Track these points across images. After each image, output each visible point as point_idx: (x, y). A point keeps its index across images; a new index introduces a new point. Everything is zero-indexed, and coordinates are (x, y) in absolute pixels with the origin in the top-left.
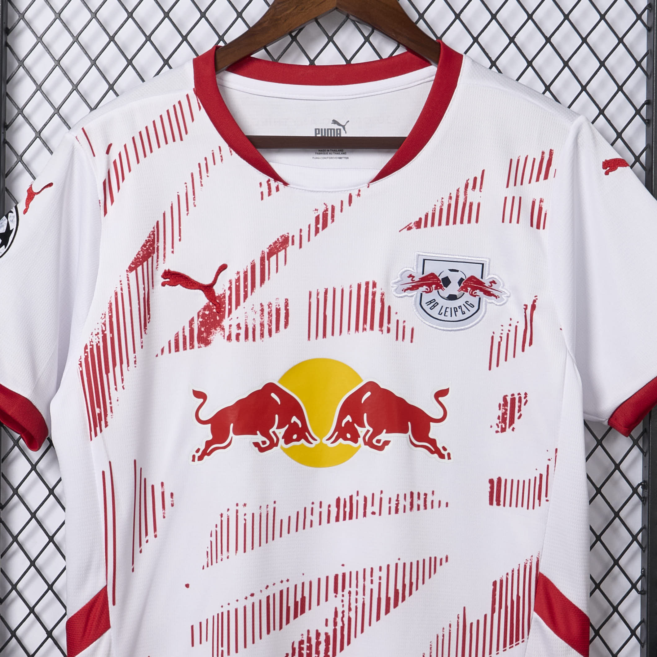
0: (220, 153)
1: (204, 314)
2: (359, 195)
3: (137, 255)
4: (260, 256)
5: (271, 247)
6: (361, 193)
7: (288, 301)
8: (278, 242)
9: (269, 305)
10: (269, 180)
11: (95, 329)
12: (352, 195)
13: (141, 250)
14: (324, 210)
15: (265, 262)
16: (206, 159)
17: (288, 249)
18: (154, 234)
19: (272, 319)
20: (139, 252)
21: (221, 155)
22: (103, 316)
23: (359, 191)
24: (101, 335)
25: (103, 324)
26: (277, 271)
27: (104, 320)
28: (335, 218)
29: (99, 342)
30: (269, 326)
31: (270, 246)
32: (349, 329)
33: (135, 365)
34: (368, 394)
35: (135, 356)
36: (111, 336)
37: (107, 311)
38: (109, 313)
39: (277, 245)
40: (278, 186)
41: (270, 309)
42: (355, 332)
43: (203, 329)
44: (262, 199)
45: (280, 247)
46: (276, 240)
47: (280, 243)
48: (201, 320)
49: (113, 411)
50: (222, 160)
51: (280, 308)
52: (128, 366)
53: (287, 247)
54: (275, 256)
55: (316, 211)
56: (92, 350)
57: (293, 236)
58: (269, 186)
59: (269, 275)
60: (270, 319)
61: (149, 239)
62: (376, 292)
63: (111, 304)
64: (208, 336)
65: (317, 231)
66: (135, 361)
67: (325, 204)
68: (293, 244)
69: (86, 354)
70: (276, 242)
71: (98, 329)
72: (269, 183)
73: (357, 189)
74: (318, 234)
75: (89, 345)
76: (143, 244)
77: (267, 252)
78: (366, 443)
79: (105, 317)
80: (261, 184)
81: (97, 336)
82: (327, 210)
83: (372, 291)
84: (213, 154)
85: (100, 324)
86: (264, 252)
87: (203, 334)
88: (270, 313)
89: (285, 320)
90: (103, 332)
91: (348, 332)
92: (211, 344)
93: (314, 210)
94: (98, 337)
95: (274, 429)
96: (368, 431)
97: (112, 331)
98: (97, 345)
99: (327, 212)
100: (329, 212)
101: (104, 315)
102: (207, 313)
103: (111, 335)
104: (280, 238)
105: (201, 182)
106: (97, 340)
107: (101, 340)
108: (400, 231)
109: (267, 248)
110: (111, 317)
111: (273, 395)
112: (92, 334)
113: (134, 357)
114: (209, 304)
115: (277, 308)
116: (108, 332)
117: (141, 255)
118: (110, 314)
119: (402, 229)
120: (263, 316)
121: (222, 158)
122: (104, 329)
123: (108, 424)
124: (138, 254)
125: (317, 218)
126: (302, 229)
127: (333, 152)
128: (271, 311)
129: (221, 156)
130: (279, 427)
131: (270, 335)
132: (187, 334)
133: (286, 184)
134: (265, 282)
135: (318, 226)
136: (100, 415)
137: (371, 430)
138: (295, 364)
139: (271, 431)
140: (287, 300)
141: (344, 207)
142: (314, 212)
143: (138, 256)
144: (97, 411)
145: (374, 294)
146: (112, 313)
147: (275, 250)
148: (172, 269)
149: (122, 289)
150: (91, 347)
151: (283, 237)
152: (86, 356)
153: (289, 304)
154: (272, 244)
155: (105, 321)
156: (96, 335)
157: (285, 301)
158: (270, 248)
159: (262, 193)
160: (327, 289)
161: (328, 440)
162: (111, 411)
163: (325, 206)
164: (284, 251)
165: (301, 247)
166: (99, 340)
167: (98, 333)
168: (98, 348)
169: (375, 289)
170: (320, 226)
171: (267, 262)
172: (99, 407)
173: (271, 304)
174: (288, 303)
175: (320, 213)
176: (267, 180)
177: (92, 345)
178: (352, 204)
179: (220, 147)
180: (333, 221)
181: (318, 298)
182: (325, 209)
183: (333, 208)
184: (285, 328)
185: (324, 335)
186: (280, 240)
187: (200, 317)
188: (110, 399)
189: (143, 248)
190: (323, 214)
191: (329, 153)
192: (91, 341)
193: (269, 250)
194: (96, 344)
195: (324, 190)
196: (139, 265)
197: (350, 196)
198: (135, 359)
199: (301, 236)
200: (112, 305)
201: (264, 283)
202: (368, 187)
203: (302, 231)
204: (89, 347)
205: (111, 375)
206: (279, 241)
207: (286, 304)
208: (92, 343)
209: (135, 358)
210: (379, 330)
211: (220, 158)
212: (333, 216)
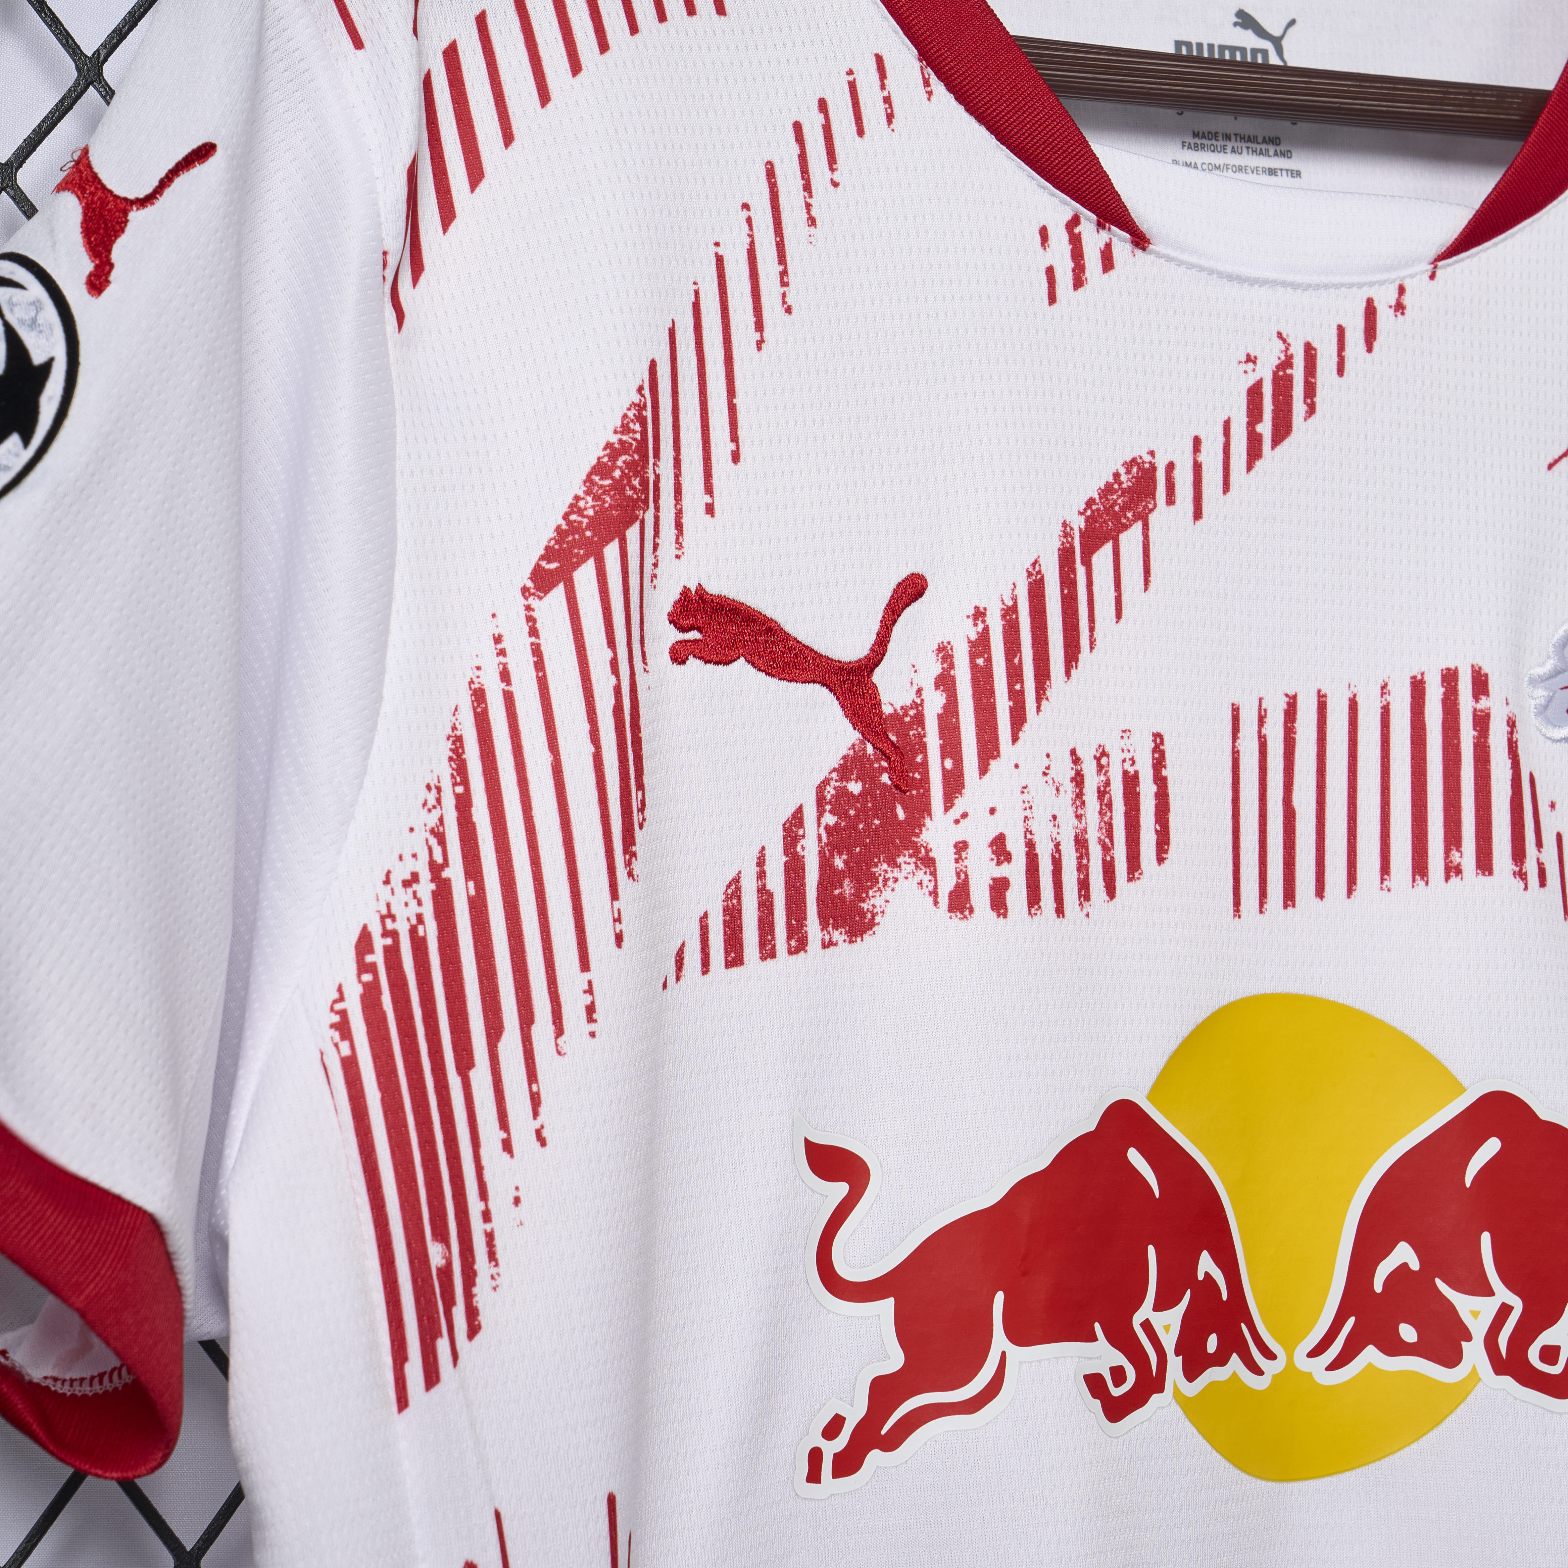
0: (883, 87)
1: (842, 793)
2: (1399, 307)
3: (566, 517)
4: (1057, 544)
5: (1094, 507)
6: (1407, 300)
7: (1162, 743)
8: (1116, 486)
9: (1098, 759)
10: (1075, 221)
11: (401, 858)
12: (1376, 304)
13: (587, 493)
14: (1277, 362)
15: (1074, 571)
16: (823, 105)
17: (1153, 518)
18: (642, 420)
19: (1111, 818)
20: (577, 498)
21: (886, 94)
22: (432, 798)
23: (1402, 290)
24: (426, 888)
25: (432, 831)
26: (1119, 615)
27: (436, 813)
28: (1318, 400)
29: (420, 918)
30: (1106, 849)
31: (1090, 502)
32: (1385, 869)
33: (592, 1027)
34: (1491, 1147)
35: (590, 983)
36: (472, 892)
37: (445, 771)
38: (455, 784)
39: (1115, 502)
40: (1108, 246)
41: (1103, 778)
42: (1414, 880)
43: (839, 863)
44: (1052, 298)
45: (1124, 509)
46: (1111, 479)
47: (1124, 491)
48: (830, 819)
49: (499, 1255)
50: (890, 118)
51: (1136, 772)
52: (559, 1031)
53: (1151, 511)
54: (1108, 547)
55: (1251, 365)
56: (392, 954)
57: (1170, 467)
58: (1076, 241)
59: (1092, 629)
60: (1106, 819)
61: (624, 438)
62: (1488, 716)
63: (458, 742)
64: (861, 893)
65: (1254, 450)
66: (590, 1010)
67: (1280, 335)
68: (1171, 500)
69: (367, 977)
70: (1107, 490)
71: (414, 856)
72: (1076, 231)
73: (1394, 281)
74: (1259, 464)
75: (376, 930)
76: (594, 462)
77: (1080, 530)
78: (1500, 1366)
79: (439, 800)
80: (1044, 234)
81: (410, 891)
82: (1287, 363)
83: (1475, 710)
84: (852, 86)
85: (422, 835)
86: (1072, 529)
87: (841, 886)
88: (1105, 792)
89: (1158, 828)
90: (436, 869)
91: (1382, 880)
92: (876, 928)
93: (1244, 359)
94: (415, 893)
95: (1147, 1309)
96: (1505, 1310)
97: (473, 870)
98: (413, 931)
99: (1289, 371)
100: (1298, 372)
101: (434, 791)
102: (855, 788)
103: (471, 884)
104: (1122, 471)
105: (808, 206)
106: (414, 908)
107: (428, 910)
108: (1550, 466)
109: (1081, 513)
110: (464, 804)
111: (1134, 1157)
112: (387, 882)
113: (586, 987)
114: (864, 750)
115: (1125, 773)
116: (455, 872)
117: (591, 512)
118: (460, 789)
119: (1556, 457)
120: (1083, 803)
121: (891, 107)
122: (438, 858)
123: (483, 1318)
124: (574, 507)
125: (1255, 393)
126: (1203, 437)
127: (1244, 145)
128: (1108, 783)
129: (887, 100)
130: (1161, 1305)
131: (1111, 889)
132: (776, 883)
133: (1140, 240)
134: (1081, 657)
135: (1259, 428)
136: (446, 1272)
137: (1517, 1304)
138: (1201, 1015)
139: (1137, 1319)
140: (1158, 740)
141: (1347, 353)
142: (1244, 367)
143: (573, 517)
144: (436, 1254)
145: (1482, 721)
146: (465, 782)
147: (1105, 522)
148: (714, 588)
149: (505, 676)
150: (389, 941)
151: (1135, 470)
152: (366, 985)
153: (1167, 755)
154: (1096, 497)
155: (441, 820)
156: (406, 884)
157: (1153, 745)
158: (1089, 513)
159: (1050, 272)
160: (1294, 697)
161: (1315, 1352)
162: (492, 1256)
163: (1283, 347)
164: (1139, 525)
165: (1198, 514)
166: (419, 910)
167: (415, 878)
168: (419, 945)
169: (1483, 703)
170: (1265, 428)
171: (1081, 570)
172: (441, 1235)
173: (1104, 754)
174: (1162, 753)
175: (1265, 371)
176: (1068, 216)
177: (394, 934)
178: (1376, 345)
179: (879, 59)
180: (1311, 410)
181: (1265, 737)
182: (1283, 358)
183: (1310, 352)
184: (1160, 860)
185: (1289, 897)
186: (1124, 478)
187: (828, 807)
188: (483, 1195)
189: (596, 478)
190: (1276, 377)
191: (1229, 149)
192: (384, 911)
193: (1087, 520)
194: (408, 927)
195: (1274, 275)
196: (582, 560)
197: (1370, 311)
198: (588, 999)
199: (1197, 468)
200: (462, 746)
201: (1076, 660)
202: (1432, 277)
203: (1204, 447)
204: (379, 943)
205: (481, 1075)
206: (1120, 483)
207: (1156, 755)
208: (389, 925)
209: (590, 991)
210: (1514, 873)
211: (881, 107)
212: (1310, 391)
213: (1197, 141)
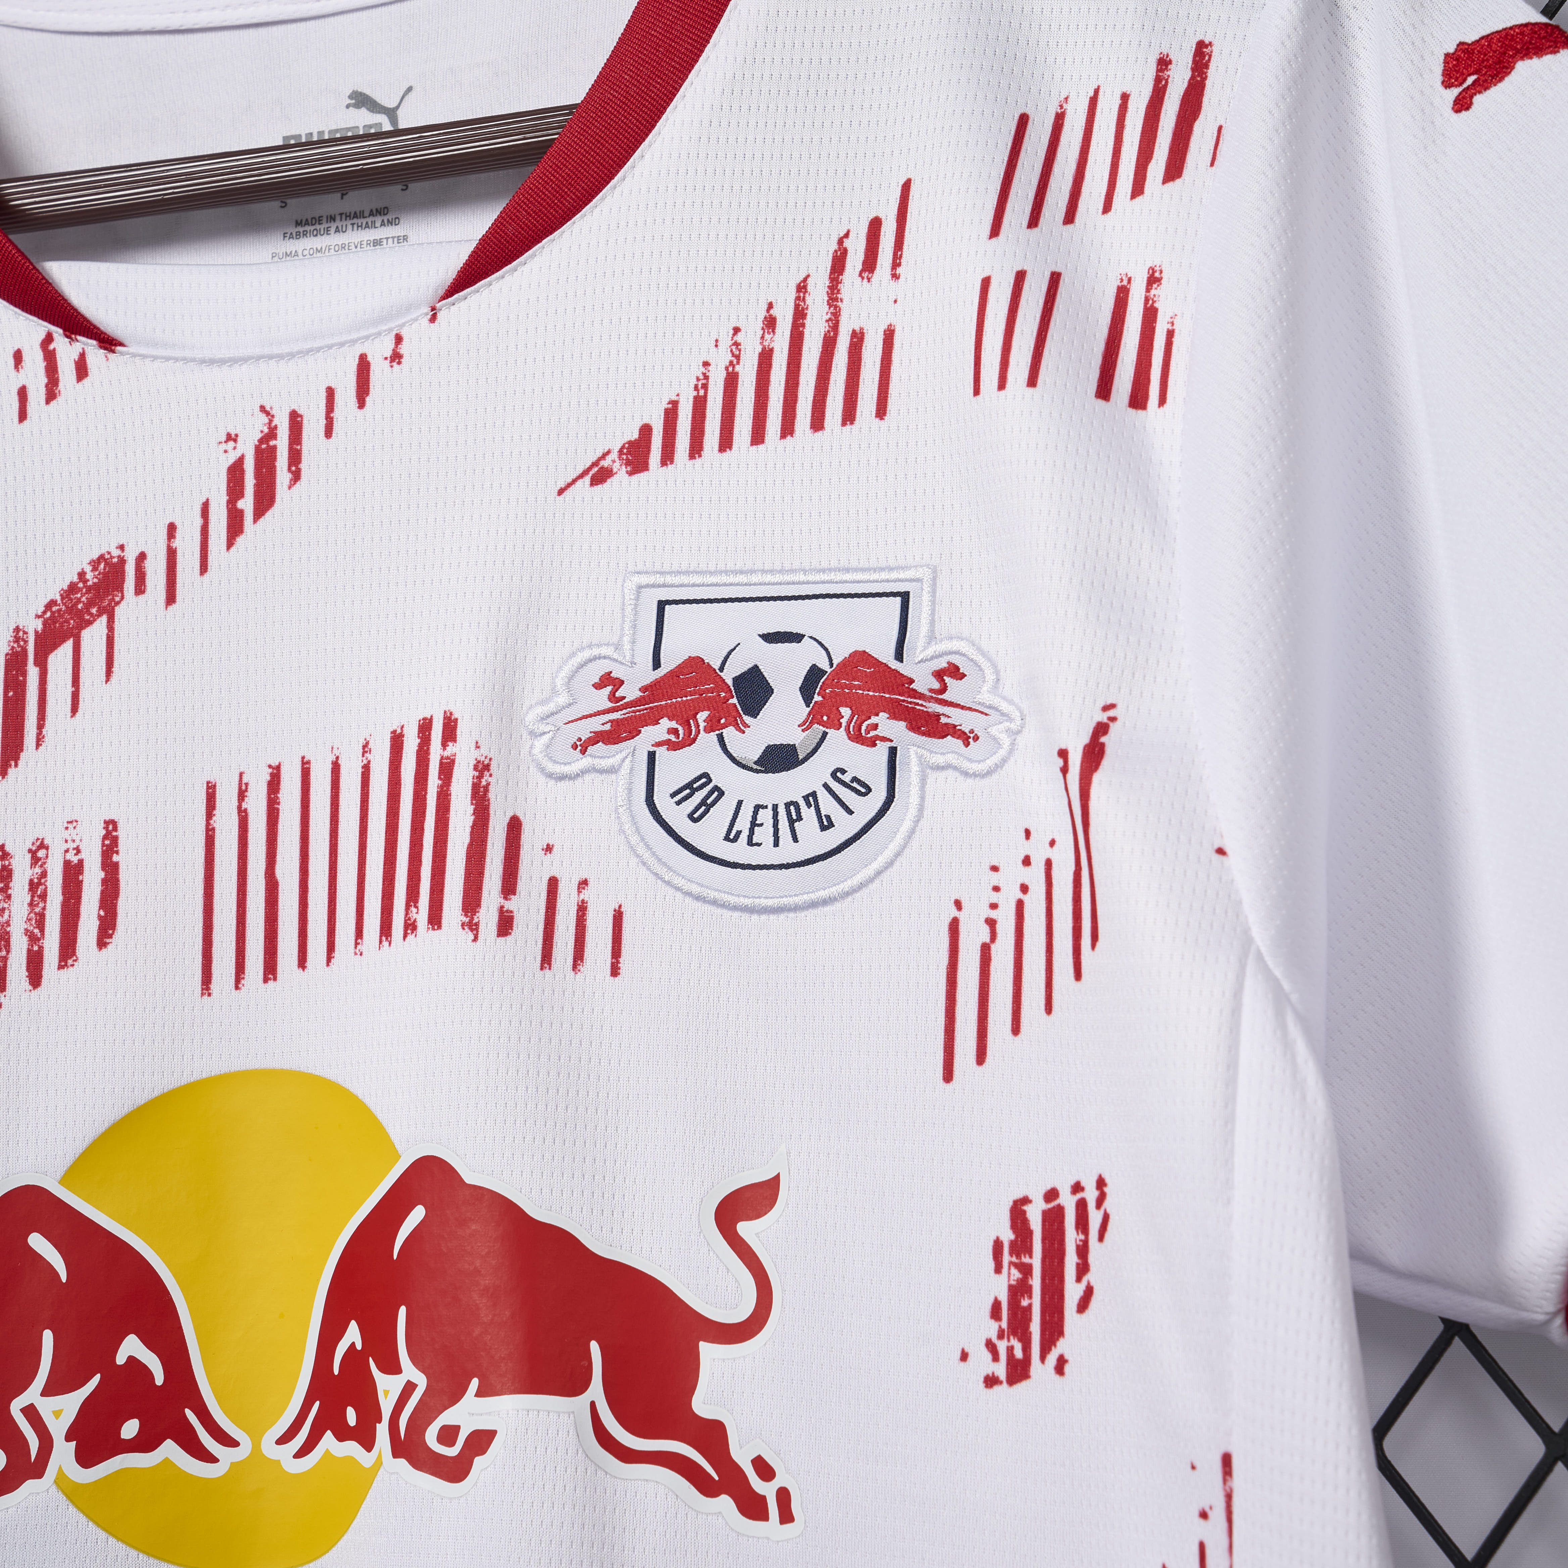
2: (396, 357)
4: (6, 649)
5: (54, 609)
6: (403, 349)
7: (115, 829)
8: (81, 585)
9: (33, 853)
10: (49, 338)
12: (369, 358)
14: (260, 435)
15: (24, 674)
17: (119, 611)
19: (44, 909)
23: (399, 339)
26: (75, 709)
28: (303, 466)
30: (33, 939)
31: (52, 603)
32: (359, 933)
34: (418, 1214)
39: (79, 601)
40: (82, 356)
41: (38, 870)
42: (381, 942)
44: (23, 416)
45: (90, 604)
46: (75, 579)
47: (89, 589)
51: (81, 862)
53: (118, 603)
54: (68, 645)
55: (231, 444)
57: (142, 557)
58: (50, 358)
59: (40, 726)
60: (37, 910)
62: (453, 762)
65: (235, 527)
67: (263, 409)
68: (140, 588)
70: (72, 588)
72: (51, 347)
73: (391, 330)
74: (240, 540)
77: (36, 632)
78: (399, 1449)
80: (18, 357)
82: (272, 433)
83: (442, 758)
86: (25, 633)
88: (39, 884)
89: (102, 913)
91: (357, 944)
93: (224, 438)
95: (32, 1395)
96: (410, 1387)
99: (272, 443)
100: (282, 443)
104: (88, 569)
108: (561, 492)
109: (38, 616)
111: (38, 1242)
115: (67, 864)
119: (569, 480)
120: (9, 897)
125: (236, 471)
126: (178, 524)
128: (44, 874)
131: (35, 978)
133: (108, 343)
134: (23, 755)
135: (240, 504)
137: (421, 1381)
139: (16, 1406)
140: (111, 826)
141: (337, 414)
142: (224, 446)
145: (447, 768)
147: (67, 621)
151: (102, 566)
153: (121, 842)
154: (58, 598)
157: (104, 832)
158: (48, 614)
159: (22, 393)
160: (278, 768)
161: (283, 1440)
163: (267, 421)
164: (104, 619)
165: (171, 598)
169: (451, 749)
170: (247, 504)
171: (33, 672)
173: (43, 846)
174: (115, 841)
175: (247, 448)
176: (42, 336)
178: (369, 400)
180: (296, 476)
181: (246, 811)
182: (266, 430)
183: (296, 421)
184: (102, 944)
185: (270, 970)
186: (89, 576)
190: (258, 450)
193: (45, 624)
195: (258, 351)
197: (364, 367)
199: (172, 554)
201: (17, 759)
202: (433, 319)
203: (179, 534)
206: (85, 581)
207: (107, 842)
210: (463, 925)
212: (295, 458)
213: (301, 229)
